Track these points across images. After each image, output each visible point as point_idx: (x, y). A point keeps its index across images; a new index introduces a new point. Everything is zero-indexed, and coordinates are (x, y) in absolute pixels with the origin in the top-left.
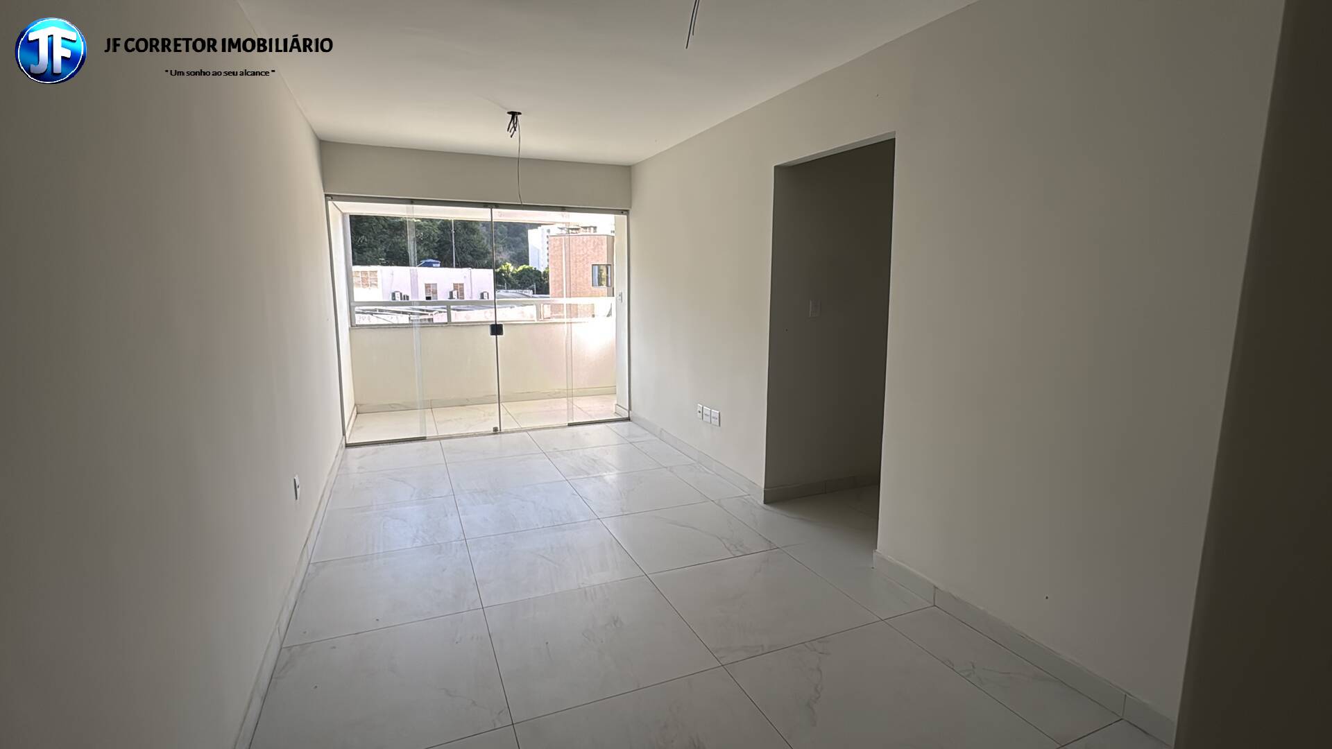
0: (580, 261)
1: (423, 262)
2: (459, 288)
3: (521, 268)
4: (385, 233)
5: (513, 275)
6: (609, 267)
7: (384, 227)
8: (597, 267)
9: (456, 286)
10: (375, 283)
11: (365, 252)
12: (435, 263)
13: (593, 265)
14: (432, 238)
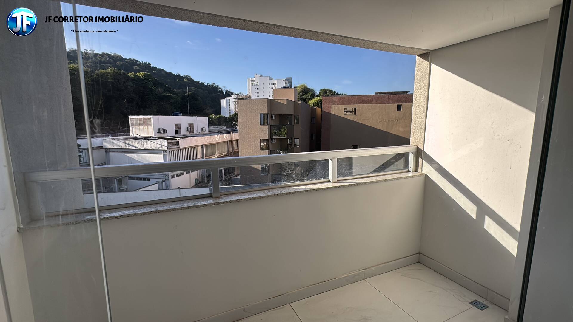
0: (254, 112)
1: (174, 113)
2: (191, 125)
3: (218, 116)
4: (156, 101)
5: (215, 119)
6: (268, 115)
7: (155, 98)
8: (262, 115)
9: (190, 125)
10: (150, 123)
11: (147, 109)
12: (179, 114)
13: (260, 114)
14: (178, 103)
